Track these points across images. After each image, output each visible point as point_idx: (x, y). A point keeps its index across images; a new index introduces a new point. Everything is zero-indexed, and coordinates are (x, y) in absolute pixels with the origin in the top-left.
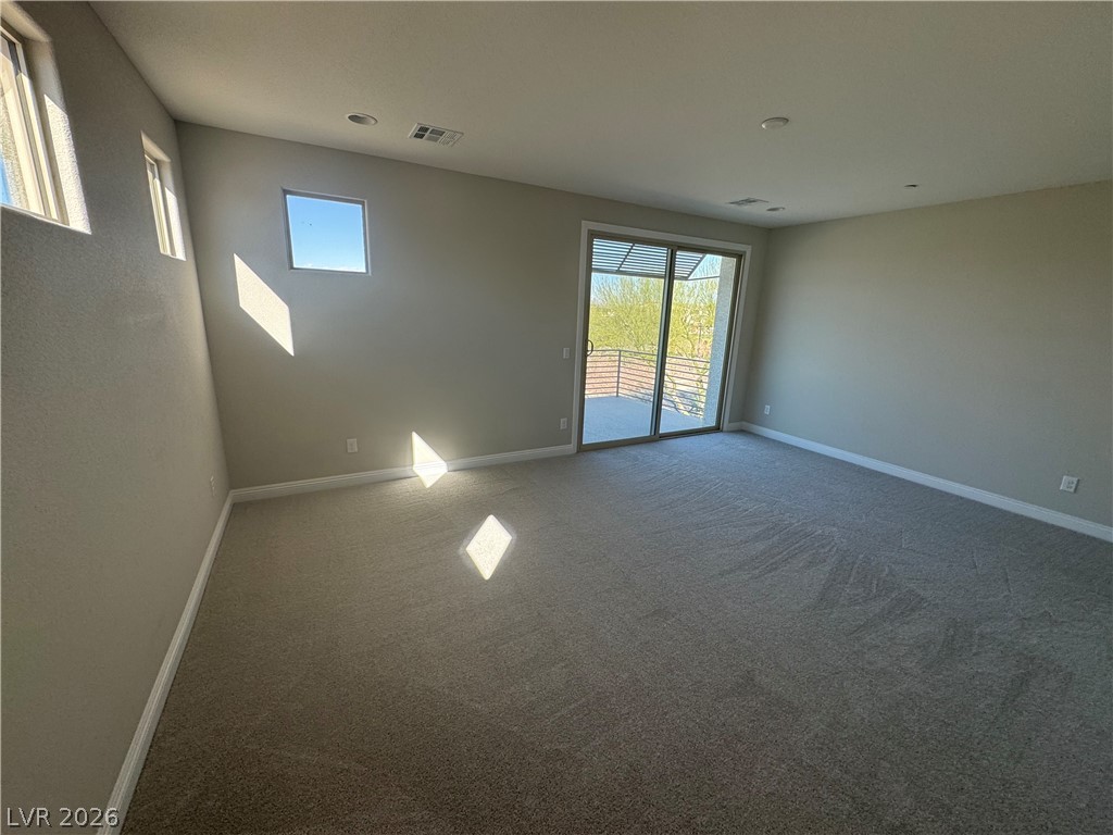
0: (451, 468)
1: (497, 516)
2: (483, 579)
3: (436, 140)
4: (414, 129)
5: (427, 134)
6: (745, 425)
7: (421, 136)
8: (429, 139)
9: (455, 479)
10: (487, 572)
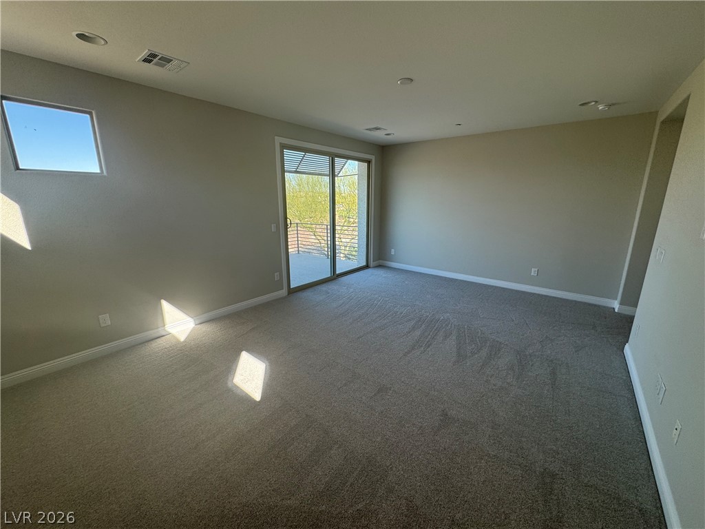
0: (198, 322)
1: (248, 351)
2: (255, 401)
3: (163, 66)
4: (144, 54)
5: (155, 60)
6: (381, 262)
7: (150, 61)
8: (156, 64)
9: (204, 329)
10: (257, 396)
